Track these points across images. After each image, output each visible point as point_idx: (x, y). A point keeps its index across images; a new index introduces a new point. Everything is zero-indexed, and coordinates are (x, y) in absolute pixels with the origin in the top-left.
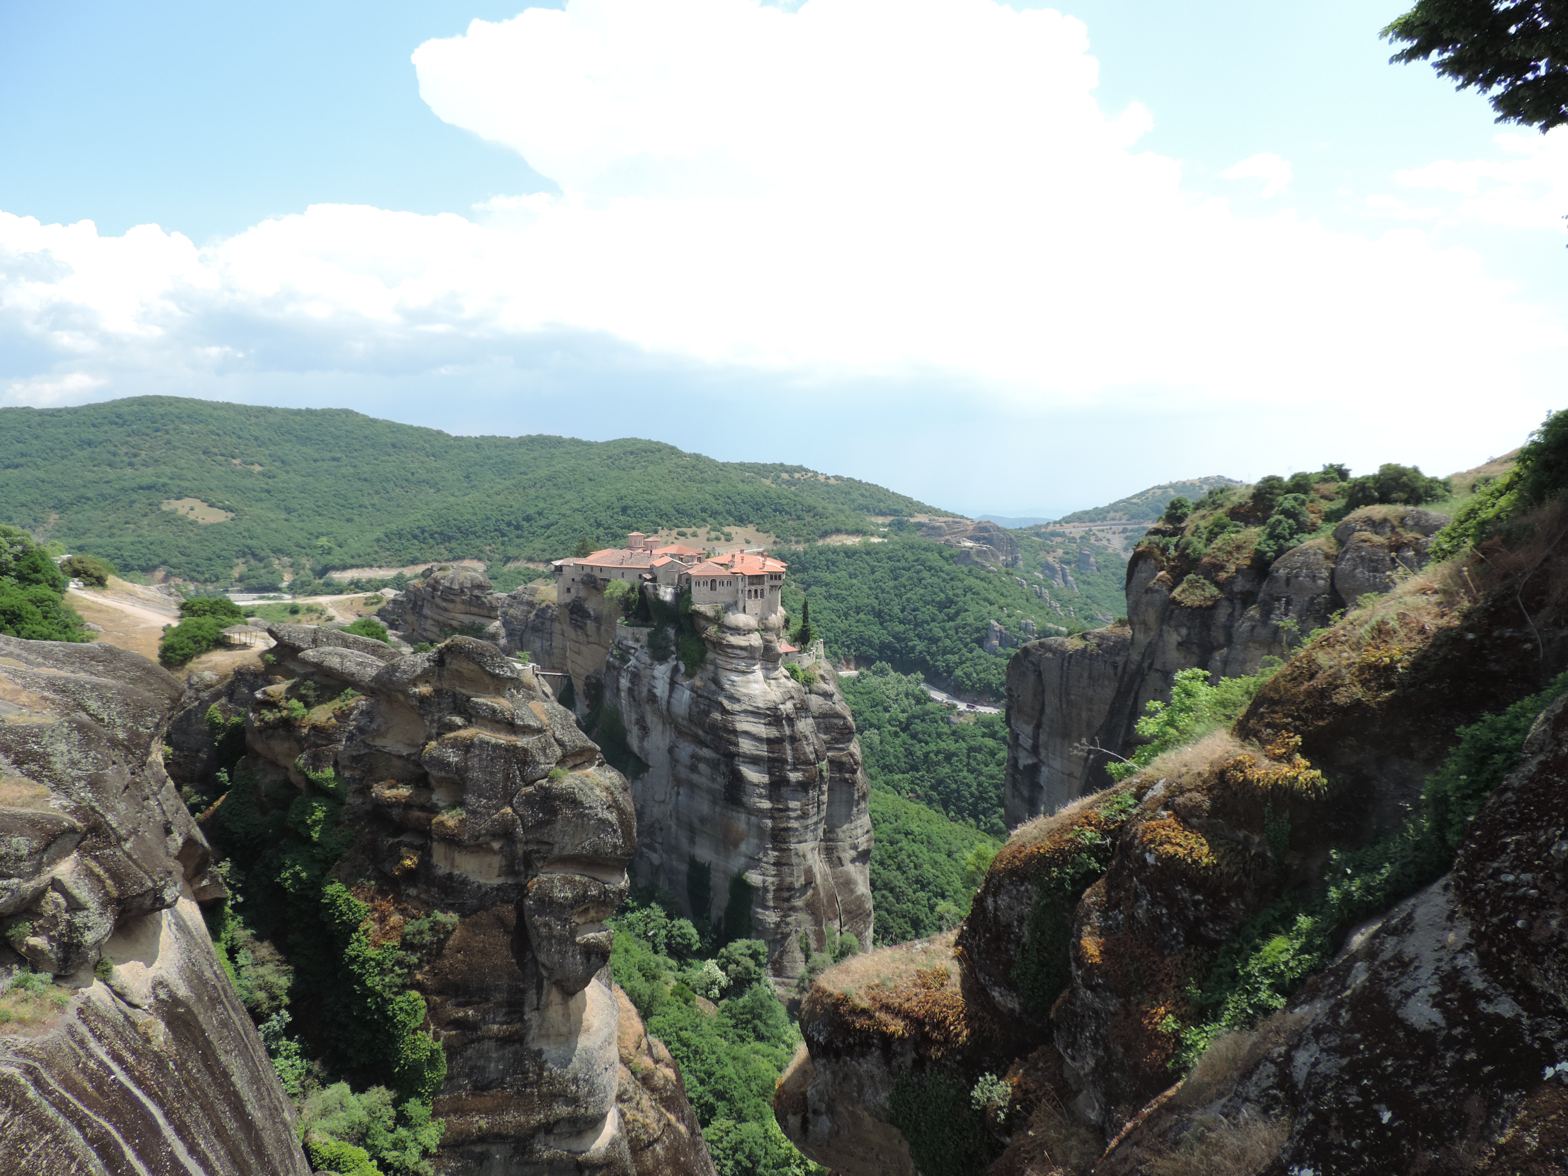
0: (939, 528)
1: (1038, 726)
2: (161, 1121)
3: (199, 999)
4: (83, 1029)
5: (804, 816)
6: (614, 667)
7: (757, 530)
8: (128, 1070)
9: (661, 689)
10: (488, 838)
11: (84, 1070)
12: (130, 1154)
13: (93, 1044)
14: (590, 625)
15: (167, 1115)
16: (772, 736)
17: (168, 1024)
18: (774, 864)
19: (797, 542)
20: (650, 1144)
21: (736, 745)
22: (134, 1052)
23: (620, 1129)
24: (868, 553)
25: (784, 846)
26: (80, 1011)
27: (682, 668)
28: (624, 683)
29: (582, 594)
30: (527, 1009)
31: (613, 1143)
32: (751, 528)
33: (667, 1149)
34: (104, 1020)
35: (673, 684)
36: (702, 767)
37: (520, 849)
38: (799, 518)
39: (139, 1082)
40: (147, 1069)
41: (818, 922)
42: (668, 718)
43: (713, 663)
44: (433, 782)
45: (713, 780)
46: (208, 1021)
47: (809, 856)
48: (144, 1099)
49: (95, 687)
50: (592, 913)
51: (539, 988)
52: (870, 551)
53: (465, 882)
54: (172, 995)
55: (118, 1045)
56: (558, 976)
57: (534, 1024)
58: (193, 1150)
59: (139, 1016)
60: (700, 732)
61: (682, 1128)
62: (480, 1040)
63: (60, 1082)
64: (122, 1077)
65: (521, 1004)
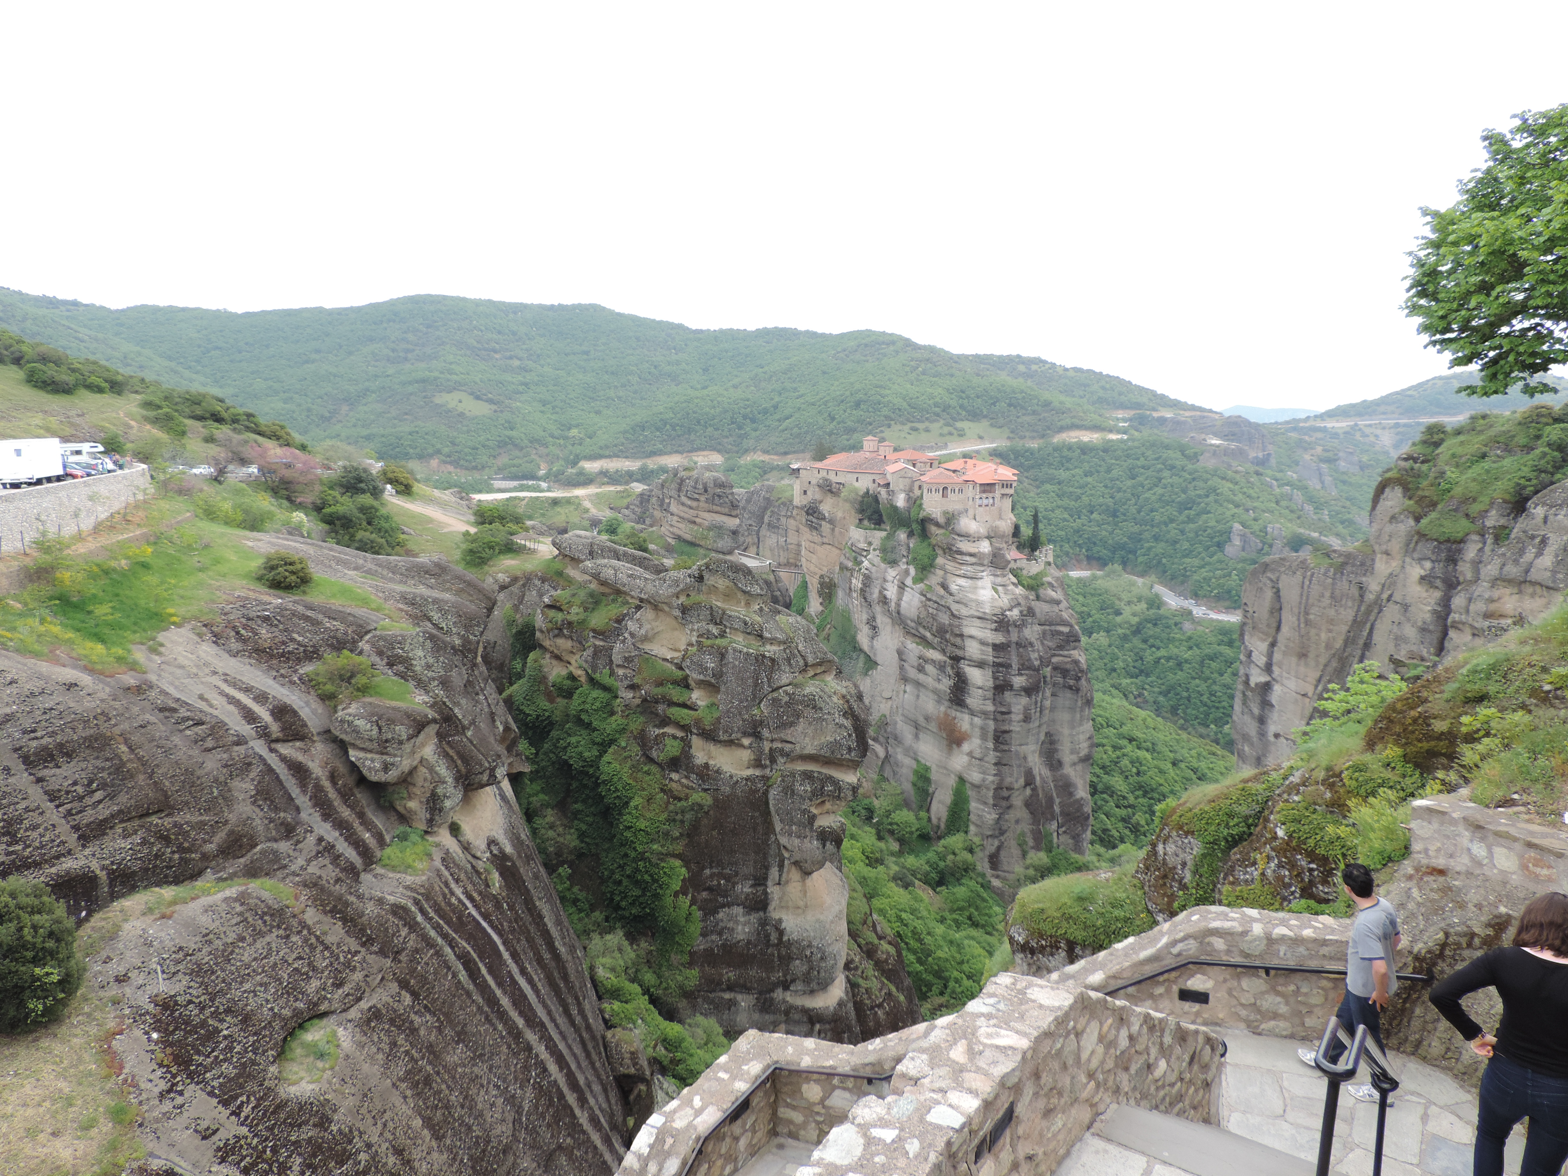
0: (1184, 423)
1: (1273, 644)
2: (502, 948)
3: (520, 856)
4: (446, 873)
5: (1027, 719)
6: (847, 569)
7: (992, 425)
8: (477, 907)
9: (891, 592)
10: (739, 735)
11: (450, 904)
12: (484, 971)
13: (453, 885)
14: (826, 527)
15: (504, 943)
16: (997, 642)
17: (501, 874)
18: (996, 764)
19: (1033, 438)
20: (872, 1008)
21: (962, 648)
22: (480, 893)
23: (847, 993)
24: (1105, 451)
25: (1006, 748)
26: (443, 860)
27: (912, 571)
28: (857, 583)
29: (818, 497)
30: (769, 883)
31: (841, 1004)
32: (985, 423)
33: (887, 1014)
34: (458, 866)
35: (902, 587)
36: (929, 668)
37: (767, 746)
38: (1034, 413)
39: (486, 917)
40: (490, 906)
41: (1036, 821)
42: (898, 619)
43: (942, 568)
44: (692, 684)
45: (939, 680)
46: (526, 872)
47: (1030, 759)
48: (489, 930)
49: (435, 601)
50: (828, 806)
51: (781, 866)
52: (1107, 448)
53: (718, 772)
54: (502, 851)
55: (470, 887)
56: (797, 857)
57: (776, 896)
58: (523, 971)
59: (480, 866)
60: (928, 635)
61: (902, 998)
62: (729, 905)
63: (436, 911)
64: (474, 913)
65: (766, 879)
